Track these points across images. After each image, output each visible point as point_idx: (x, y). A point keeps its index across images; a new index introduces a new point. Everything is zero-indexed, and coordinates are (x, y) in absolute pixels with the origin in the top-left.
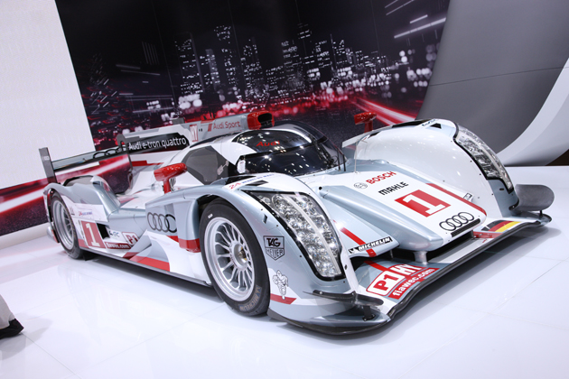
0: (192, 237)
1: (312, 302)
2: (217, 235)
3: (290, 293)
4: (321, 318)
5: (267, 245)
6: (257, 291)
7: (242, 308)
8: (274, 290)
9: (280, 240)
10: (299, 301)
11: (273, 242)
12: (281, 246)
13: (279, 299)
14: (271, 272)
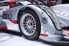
0: (16, 20)
1: (54, 36)
2: (24, 19)
3: (47, 33)
4: (56, 41)
5: (42, 20)
6: (36, 33)
7: (29, 38)
8: (42, 32)
9: (47, 19)
10: (50, 36)
11: (44, 19)
12: (47, 20)
13: (43, 35)
14: (42, 28)
